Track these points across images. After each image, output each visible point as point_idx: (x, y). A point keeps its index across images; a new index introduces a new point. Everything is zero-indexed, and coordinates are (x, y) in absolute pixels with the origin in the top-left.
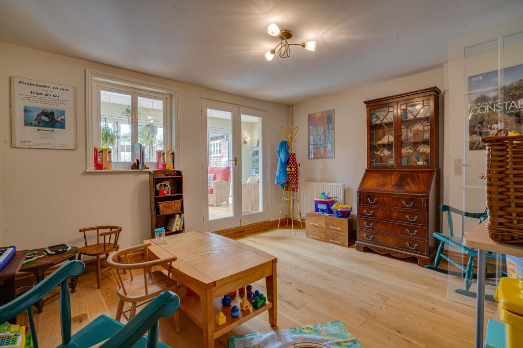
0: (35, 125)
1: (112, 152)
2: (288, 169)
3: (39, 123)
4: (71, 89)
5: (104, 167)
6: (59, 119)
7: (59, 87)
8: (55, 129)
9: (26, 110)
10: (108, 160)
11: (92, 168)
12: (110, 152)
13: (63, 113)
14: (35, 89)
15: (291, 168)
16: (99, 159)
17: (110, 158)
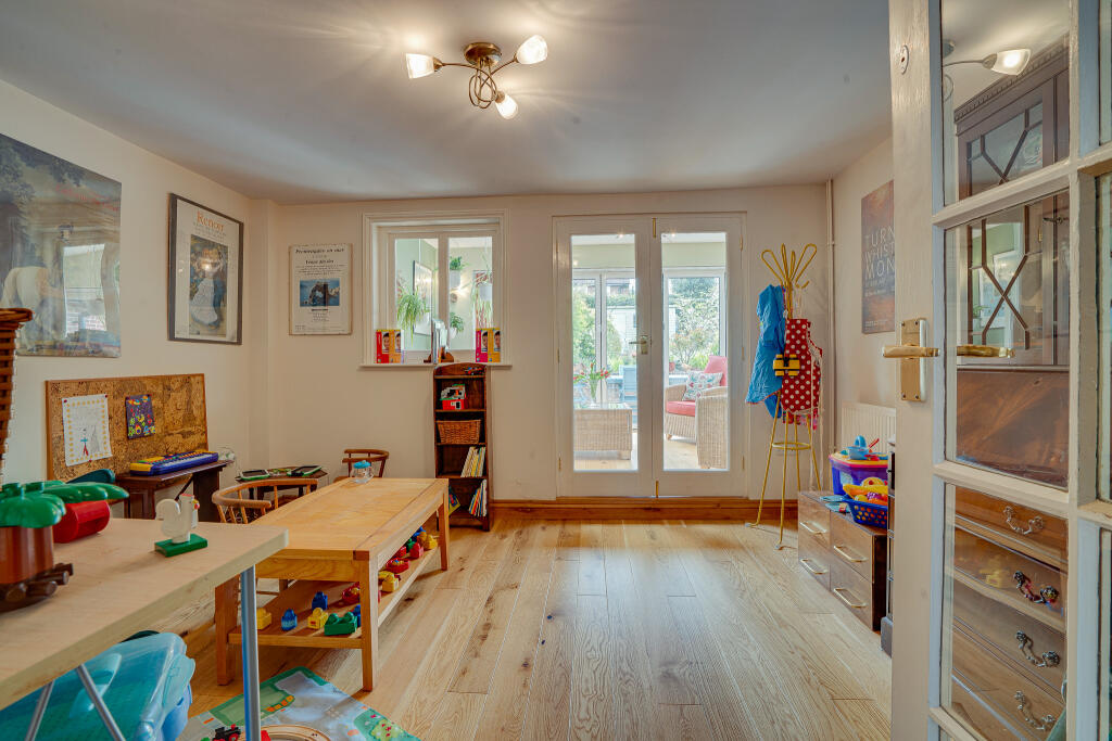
0: (310, 305)
1: (402, 335)
2: (776, 364)
3: (314, 301)
4: (346, 248)
5: (390, 359)
6: (333, 293)
7: (334, 248)
8: (329, 308)
9: (301, 286)
10: (397, 347)
11: (371, 360)
12: (399, 335)
13: (337, 284)
14: (310, 257)
15: (786, 361)
16: (384, 348)
17: (399, 345)
